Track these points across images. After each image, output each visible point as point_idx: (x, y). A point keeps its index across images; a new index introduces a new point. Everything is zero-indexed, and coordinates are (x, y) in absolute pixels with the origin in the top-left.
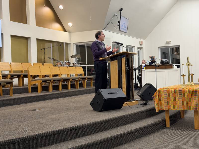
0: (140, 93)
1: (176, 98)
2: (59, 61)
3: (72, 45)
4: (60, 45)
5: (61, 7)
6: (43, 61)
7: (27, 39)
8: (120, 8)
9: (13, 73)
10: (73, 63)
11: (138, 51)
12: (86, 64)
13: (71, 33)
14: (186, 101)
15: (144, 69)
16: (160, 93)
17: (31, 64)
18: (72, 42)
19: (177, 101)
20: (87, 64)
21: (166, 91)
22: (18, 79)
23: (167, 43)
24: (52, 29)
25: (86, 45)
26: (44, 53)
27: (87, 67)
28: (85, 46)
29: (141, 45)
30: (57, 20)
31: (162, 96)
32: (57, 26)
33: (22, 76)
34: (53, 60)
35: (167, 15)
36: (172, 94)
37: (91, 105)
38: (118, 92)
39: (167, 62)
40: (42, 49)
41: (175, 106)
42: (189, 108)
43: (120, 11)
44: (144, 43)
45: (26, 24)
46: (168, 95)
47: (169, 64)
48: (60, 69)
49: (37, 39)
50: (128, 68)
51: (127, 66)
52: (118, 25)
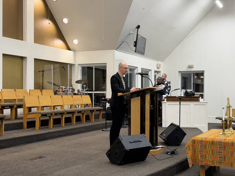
0: (164, 135)
1: (215, 151)
2: (61, 87)
3: (77, 66)
4: (63, 67)
5: (65, 21)
6: (41, 85)
7: (22, 58)
8: (137, 26)
9: (4, 102)
10: (79, 90)
11: (155, 75)
12: (92, 91)
13: (76, 52)
14: (228, 155)
15: (165, 101)
16: (194, 143)
17: (26, 90)
18: (77, 64)
19: (216, 155)
20: (94, 90)
21: (203, 141)
22: (10, 109)
23: (189, 67)
24: (53, 46)
25: (94, 67)
26: (43, 77)
27: (94, 93)
29: (158, 68)
30: (60, 35)
31: (197, 147)
32: (59, 43)
33: (15, 106)
34: (54, 85)
35: (190, 34)
36: (209, 146)
37: (107, 155)
38: (142, 140)
39: (192, 93)
40: (41, 71)
41: (213, 160)
42: (232, 165)
43: (137, 29)
44: (162, 66)
45: (23, 40)
46: (205, 146)
47: (195, 96)
48: (63, 98)
49: (34, 59)
50: (152, 106)
51: (152, 104)
52: (134, 45)
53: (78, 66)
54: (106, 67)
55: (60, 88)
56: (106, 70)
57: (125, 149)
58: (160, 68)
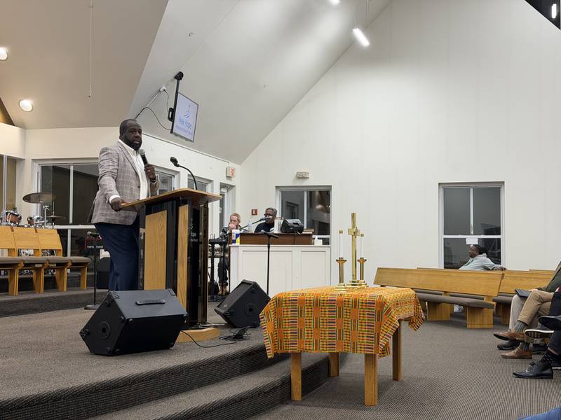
0: (225, 306)
1: (321, 321)
3: (28, 164)
5: (2, 53)
8: (176, 73)
10: (31, 218)
11: (221, 193)
13: (27, 131)
14: (346, 327)
15: (238, 244)
16: (280, 304)
18: (28, 157)
19: (323, 329)
20: (71, 221)
21: (296, 300)
23: (299, 178)
25: (72, 169)
27: (72, 230)
28: (69, 171)
29: (229, 178)
31: (285, 313)
36: (310, 310)
37: (82, 336)
38: (164, 301)
39: (297, 226)
41: (316, 341)
42: (354, 348)
43: (176, 80)
44: (237, 173)
46: (301, 311)
47: (303, 233)
50: (194, 235)
51: (194, 231)
52: (169, 118)
53: (32, 165)
57: (123, 318)
58: (233, 179)
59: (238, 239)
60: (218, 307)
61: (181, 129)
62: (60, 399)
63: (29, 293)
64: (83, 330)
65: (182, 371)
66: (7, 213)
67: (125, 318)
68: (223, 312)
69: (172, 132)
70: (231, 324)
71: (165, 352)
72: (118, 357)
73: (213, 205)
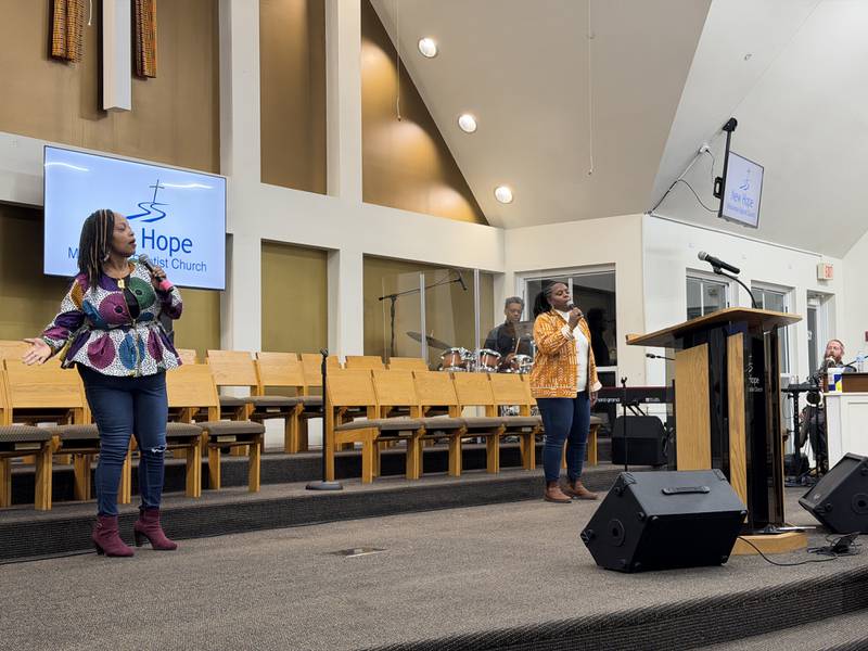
0: (816, 497)
2: (455, 349)
3: (509, 279)
4: (460, 280)
5: (468, 122)
6: (387, 346)
7: (325, 254)
9: (266, 394)
11: (809, 309)
13: (507, 231)
15: (839, 391)
17: (336, 358)
18: (509, 271)
22: (284, 420)
24: (427, 213)
25: (570, 281)
26: (393, 316)
29: (822, 281)
30: (451, 174)
32: (450, 199)
33: (300, 407)
34: (430, 344)
37: (584, 540)
38: (707, 489)
40: (386, 297)
43: (726, 133)
45: (325, 194)
48: (456, 380)
49: (364, 254)
50: (755, 381)
51: (754, 375)
52: (715, 194)
53: (515, 281)
54: (612, 276)
55: (450, 352)
56: (614, 294)
57: (642, 515)
58: (829, 282)
59: (839, 384)
60: (804, 497)
61: (736, 209)
62: (550, 637)
63: (515, 470)
64: (585, 530)
65: (740, 604)
66: (482, 354)
67: (645, 515)
68: (813, 506)
69: (720, 215)
70: (827, 527)
71: (714, 570)
72: (638, 575)
73: (795, 328)
